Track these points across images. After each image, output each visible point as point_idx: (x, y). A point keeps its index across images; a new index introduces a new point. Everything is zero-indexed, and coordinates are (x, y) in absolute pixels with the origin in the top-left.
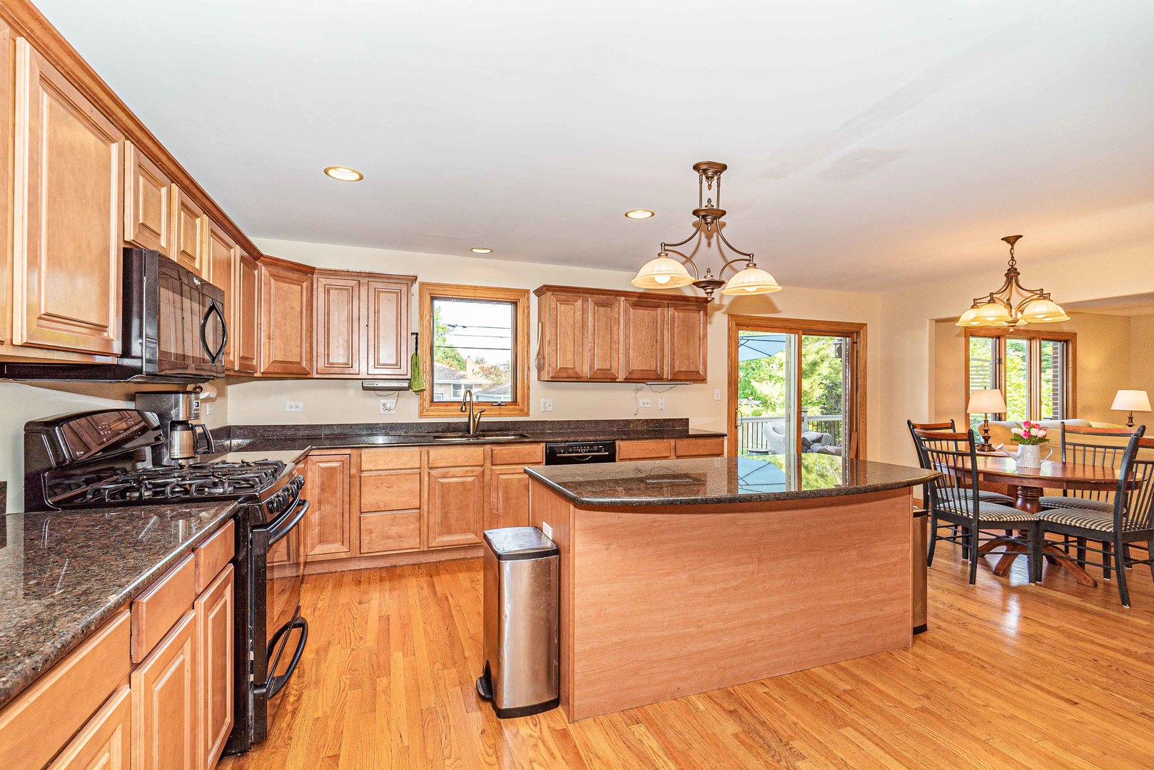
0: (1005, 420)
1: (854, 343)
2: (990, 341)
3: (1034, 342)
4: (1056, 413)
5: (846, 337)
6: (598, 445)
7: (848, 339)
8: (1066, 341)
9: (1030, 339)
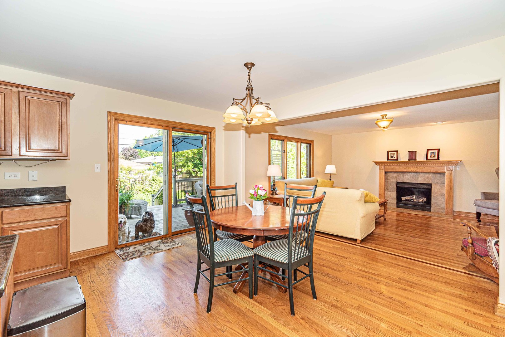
0: (286, 179)
1: (209, 138)
2: (280, 142)
3: (299, 144)
4: (307, 175)
5: (205, 134)
7: (206, 136)
8: (310, 144)
9: (297, 142)
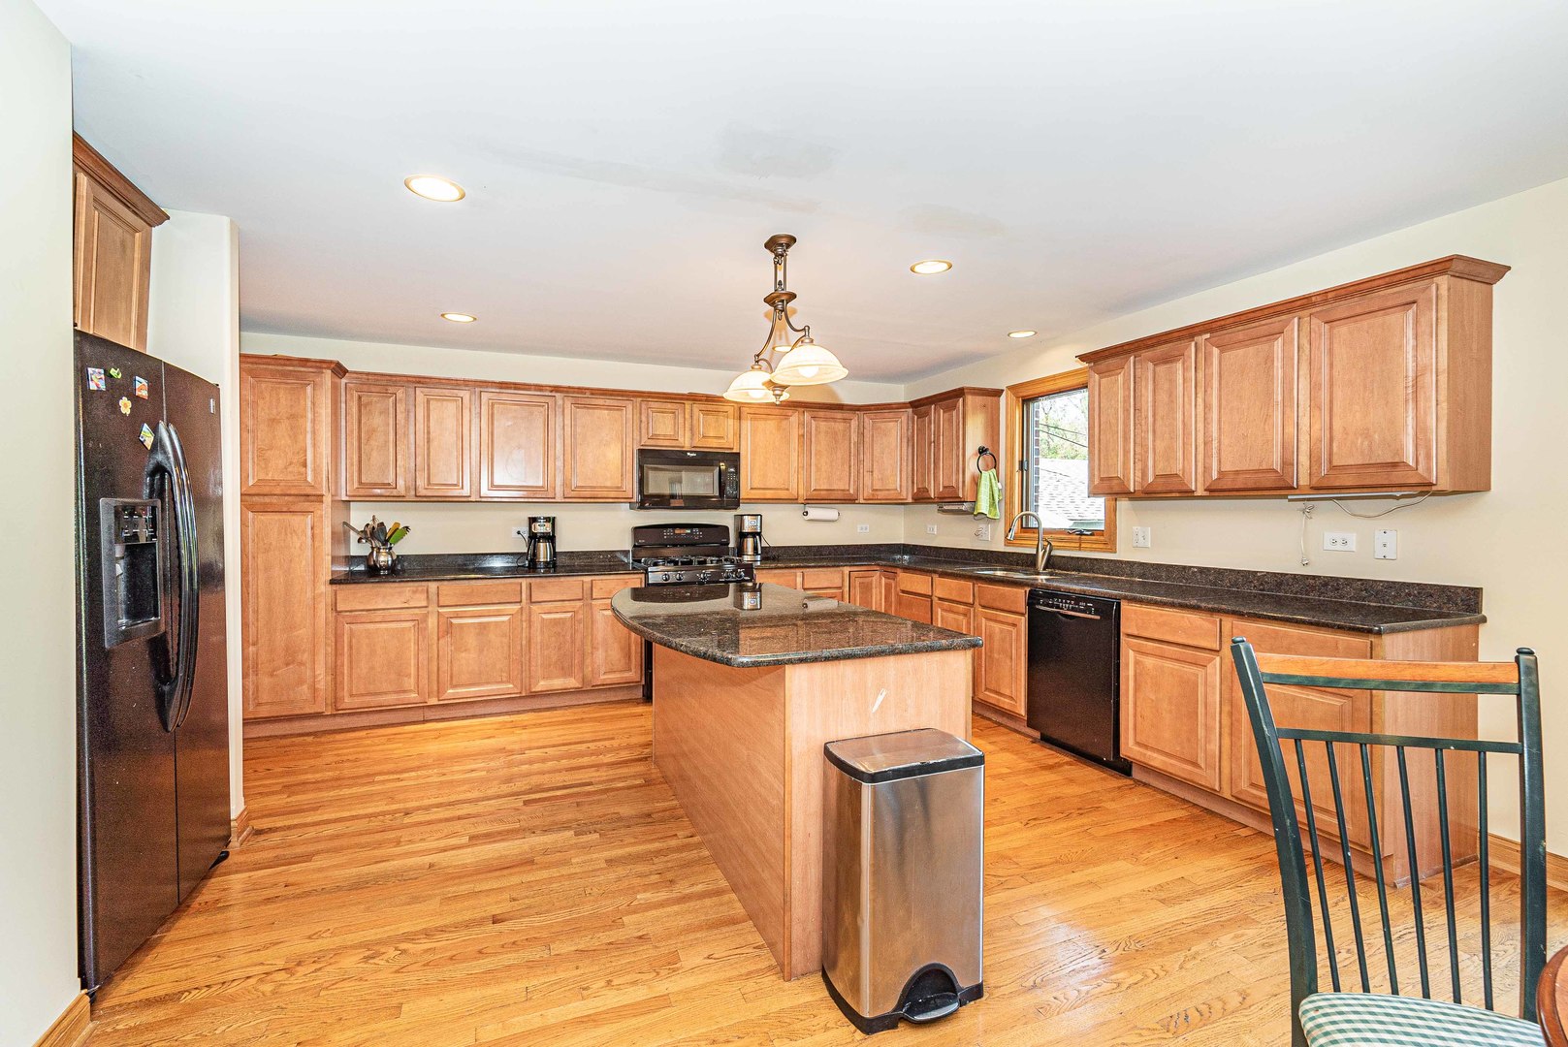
6: (1087, 600)
